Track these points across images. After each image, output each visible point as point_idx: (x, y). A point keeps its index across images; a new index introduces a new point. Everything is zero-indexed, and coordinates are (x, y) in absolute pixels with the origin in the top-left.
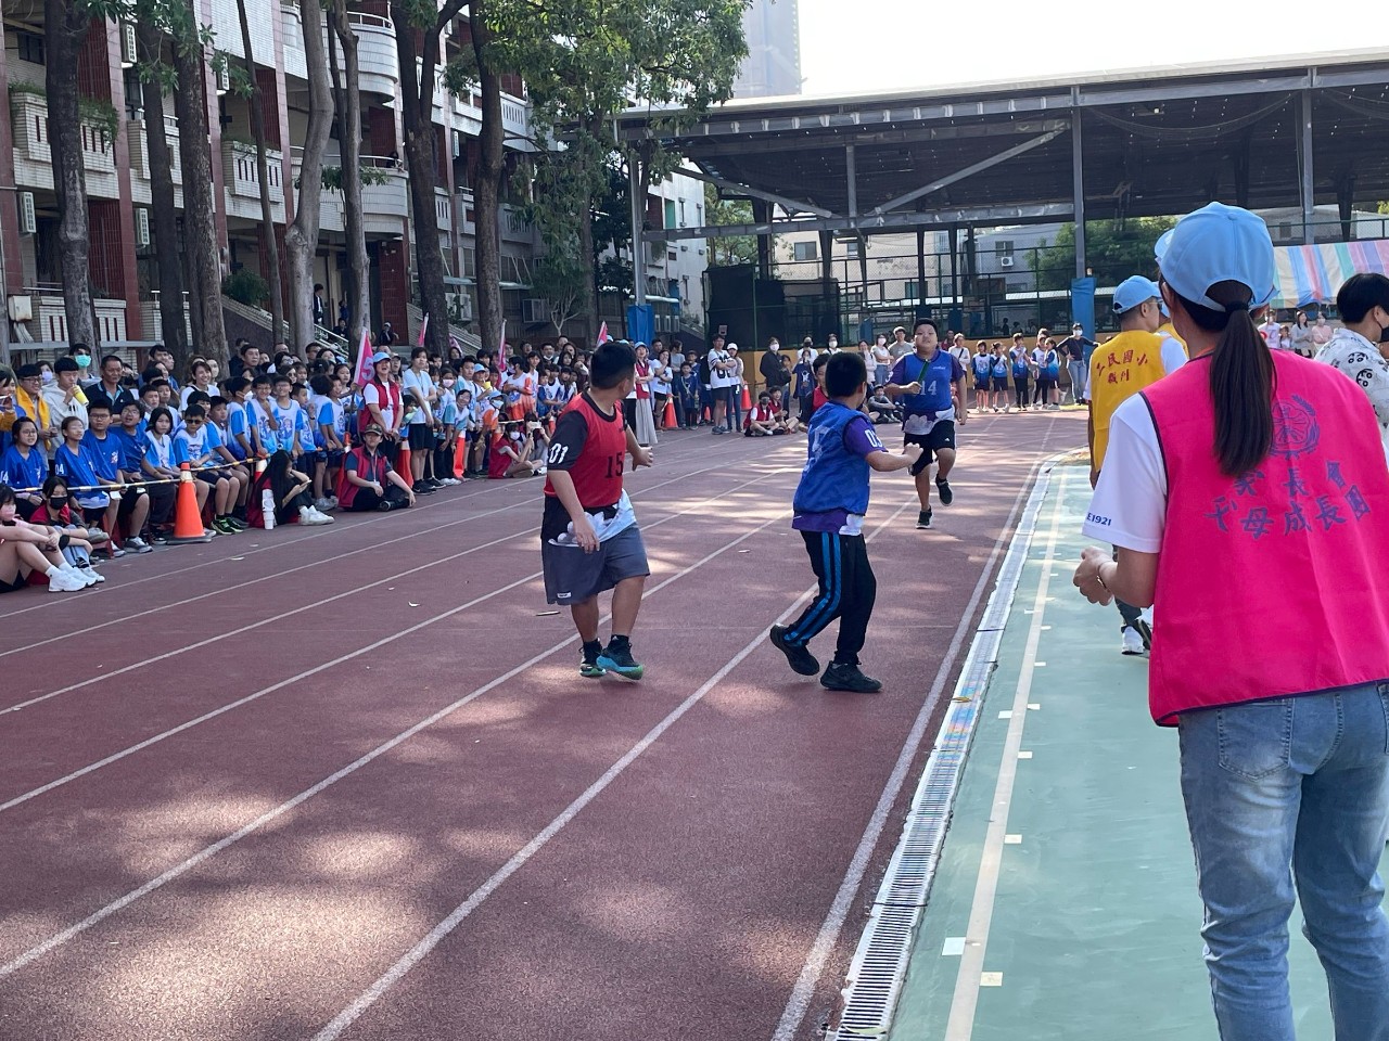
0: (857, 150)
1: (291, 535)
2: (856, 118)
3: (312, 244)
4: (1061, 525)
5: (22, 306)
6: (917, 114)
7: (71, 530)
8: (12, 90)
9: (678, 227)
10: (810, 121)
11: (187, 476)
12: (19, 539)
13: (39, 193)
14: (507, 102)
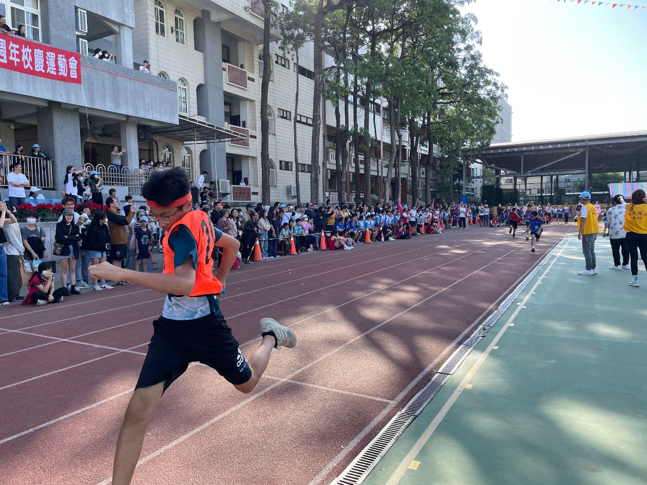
0: (524, 156)
1: (387, 242)
2: (524, 149)
3: (390, 181)
4: (565, 248)
5: (327, 194)
6: (541, 147)
7: (349, 239)
8: (327, 148)
9: (475, 176)
10: (512, 150)
11: (368, 230)
12: (339, 240)
13: (331, 170)
14: (435, 146)
